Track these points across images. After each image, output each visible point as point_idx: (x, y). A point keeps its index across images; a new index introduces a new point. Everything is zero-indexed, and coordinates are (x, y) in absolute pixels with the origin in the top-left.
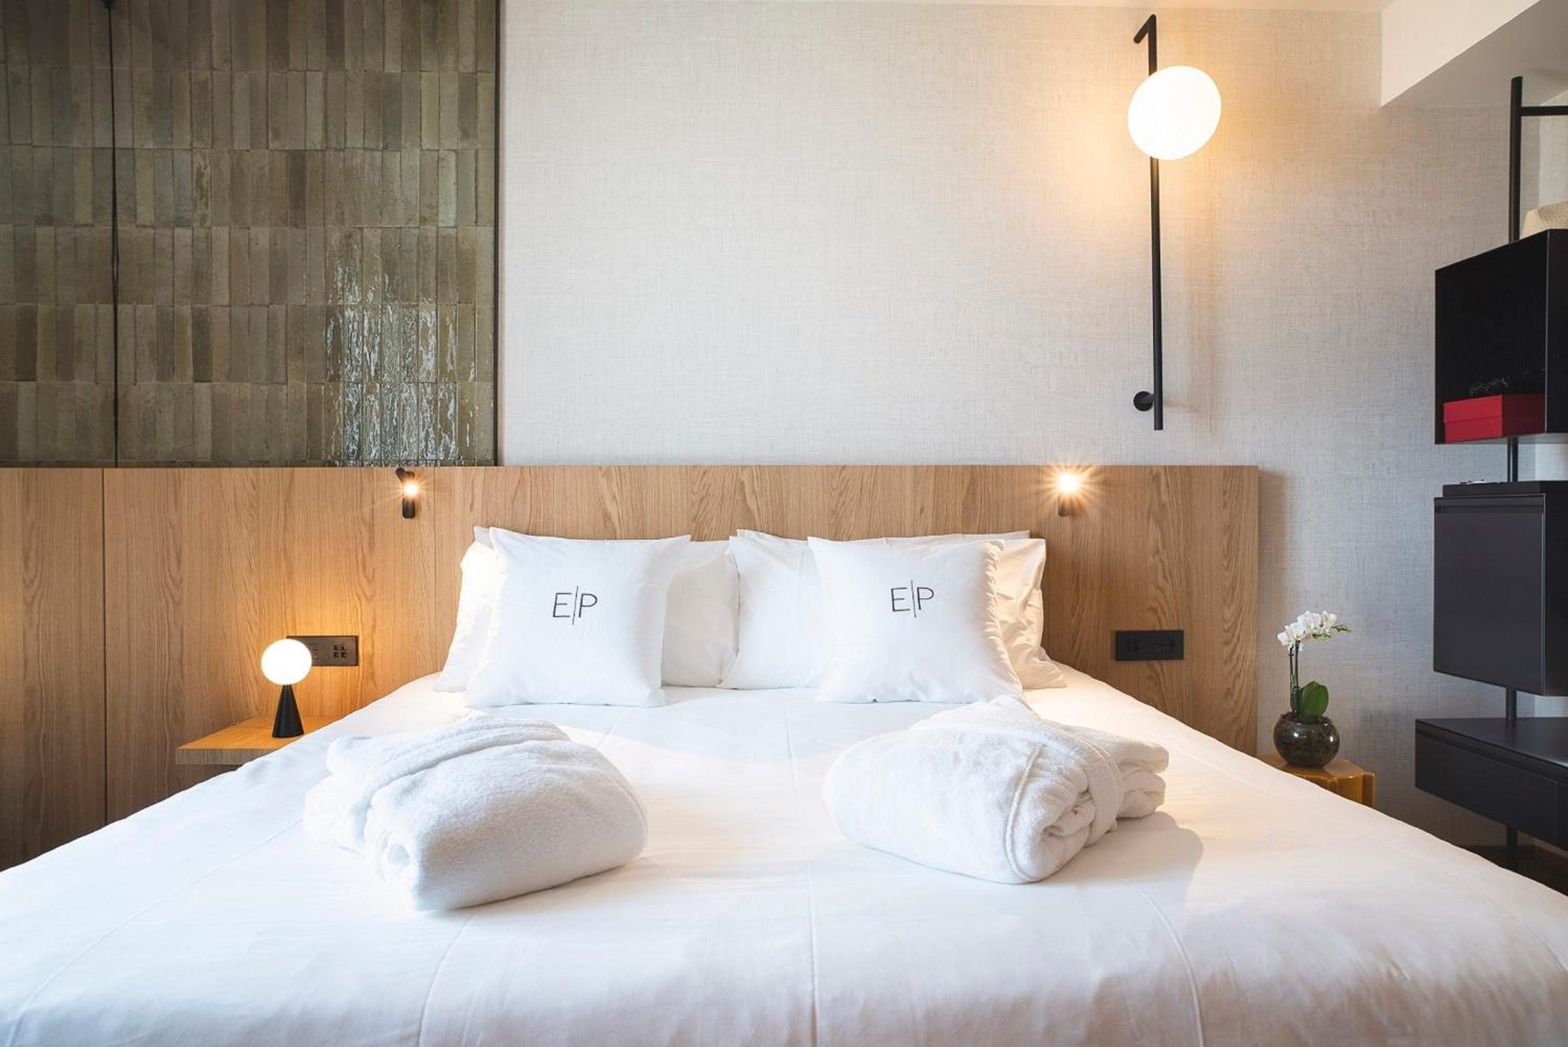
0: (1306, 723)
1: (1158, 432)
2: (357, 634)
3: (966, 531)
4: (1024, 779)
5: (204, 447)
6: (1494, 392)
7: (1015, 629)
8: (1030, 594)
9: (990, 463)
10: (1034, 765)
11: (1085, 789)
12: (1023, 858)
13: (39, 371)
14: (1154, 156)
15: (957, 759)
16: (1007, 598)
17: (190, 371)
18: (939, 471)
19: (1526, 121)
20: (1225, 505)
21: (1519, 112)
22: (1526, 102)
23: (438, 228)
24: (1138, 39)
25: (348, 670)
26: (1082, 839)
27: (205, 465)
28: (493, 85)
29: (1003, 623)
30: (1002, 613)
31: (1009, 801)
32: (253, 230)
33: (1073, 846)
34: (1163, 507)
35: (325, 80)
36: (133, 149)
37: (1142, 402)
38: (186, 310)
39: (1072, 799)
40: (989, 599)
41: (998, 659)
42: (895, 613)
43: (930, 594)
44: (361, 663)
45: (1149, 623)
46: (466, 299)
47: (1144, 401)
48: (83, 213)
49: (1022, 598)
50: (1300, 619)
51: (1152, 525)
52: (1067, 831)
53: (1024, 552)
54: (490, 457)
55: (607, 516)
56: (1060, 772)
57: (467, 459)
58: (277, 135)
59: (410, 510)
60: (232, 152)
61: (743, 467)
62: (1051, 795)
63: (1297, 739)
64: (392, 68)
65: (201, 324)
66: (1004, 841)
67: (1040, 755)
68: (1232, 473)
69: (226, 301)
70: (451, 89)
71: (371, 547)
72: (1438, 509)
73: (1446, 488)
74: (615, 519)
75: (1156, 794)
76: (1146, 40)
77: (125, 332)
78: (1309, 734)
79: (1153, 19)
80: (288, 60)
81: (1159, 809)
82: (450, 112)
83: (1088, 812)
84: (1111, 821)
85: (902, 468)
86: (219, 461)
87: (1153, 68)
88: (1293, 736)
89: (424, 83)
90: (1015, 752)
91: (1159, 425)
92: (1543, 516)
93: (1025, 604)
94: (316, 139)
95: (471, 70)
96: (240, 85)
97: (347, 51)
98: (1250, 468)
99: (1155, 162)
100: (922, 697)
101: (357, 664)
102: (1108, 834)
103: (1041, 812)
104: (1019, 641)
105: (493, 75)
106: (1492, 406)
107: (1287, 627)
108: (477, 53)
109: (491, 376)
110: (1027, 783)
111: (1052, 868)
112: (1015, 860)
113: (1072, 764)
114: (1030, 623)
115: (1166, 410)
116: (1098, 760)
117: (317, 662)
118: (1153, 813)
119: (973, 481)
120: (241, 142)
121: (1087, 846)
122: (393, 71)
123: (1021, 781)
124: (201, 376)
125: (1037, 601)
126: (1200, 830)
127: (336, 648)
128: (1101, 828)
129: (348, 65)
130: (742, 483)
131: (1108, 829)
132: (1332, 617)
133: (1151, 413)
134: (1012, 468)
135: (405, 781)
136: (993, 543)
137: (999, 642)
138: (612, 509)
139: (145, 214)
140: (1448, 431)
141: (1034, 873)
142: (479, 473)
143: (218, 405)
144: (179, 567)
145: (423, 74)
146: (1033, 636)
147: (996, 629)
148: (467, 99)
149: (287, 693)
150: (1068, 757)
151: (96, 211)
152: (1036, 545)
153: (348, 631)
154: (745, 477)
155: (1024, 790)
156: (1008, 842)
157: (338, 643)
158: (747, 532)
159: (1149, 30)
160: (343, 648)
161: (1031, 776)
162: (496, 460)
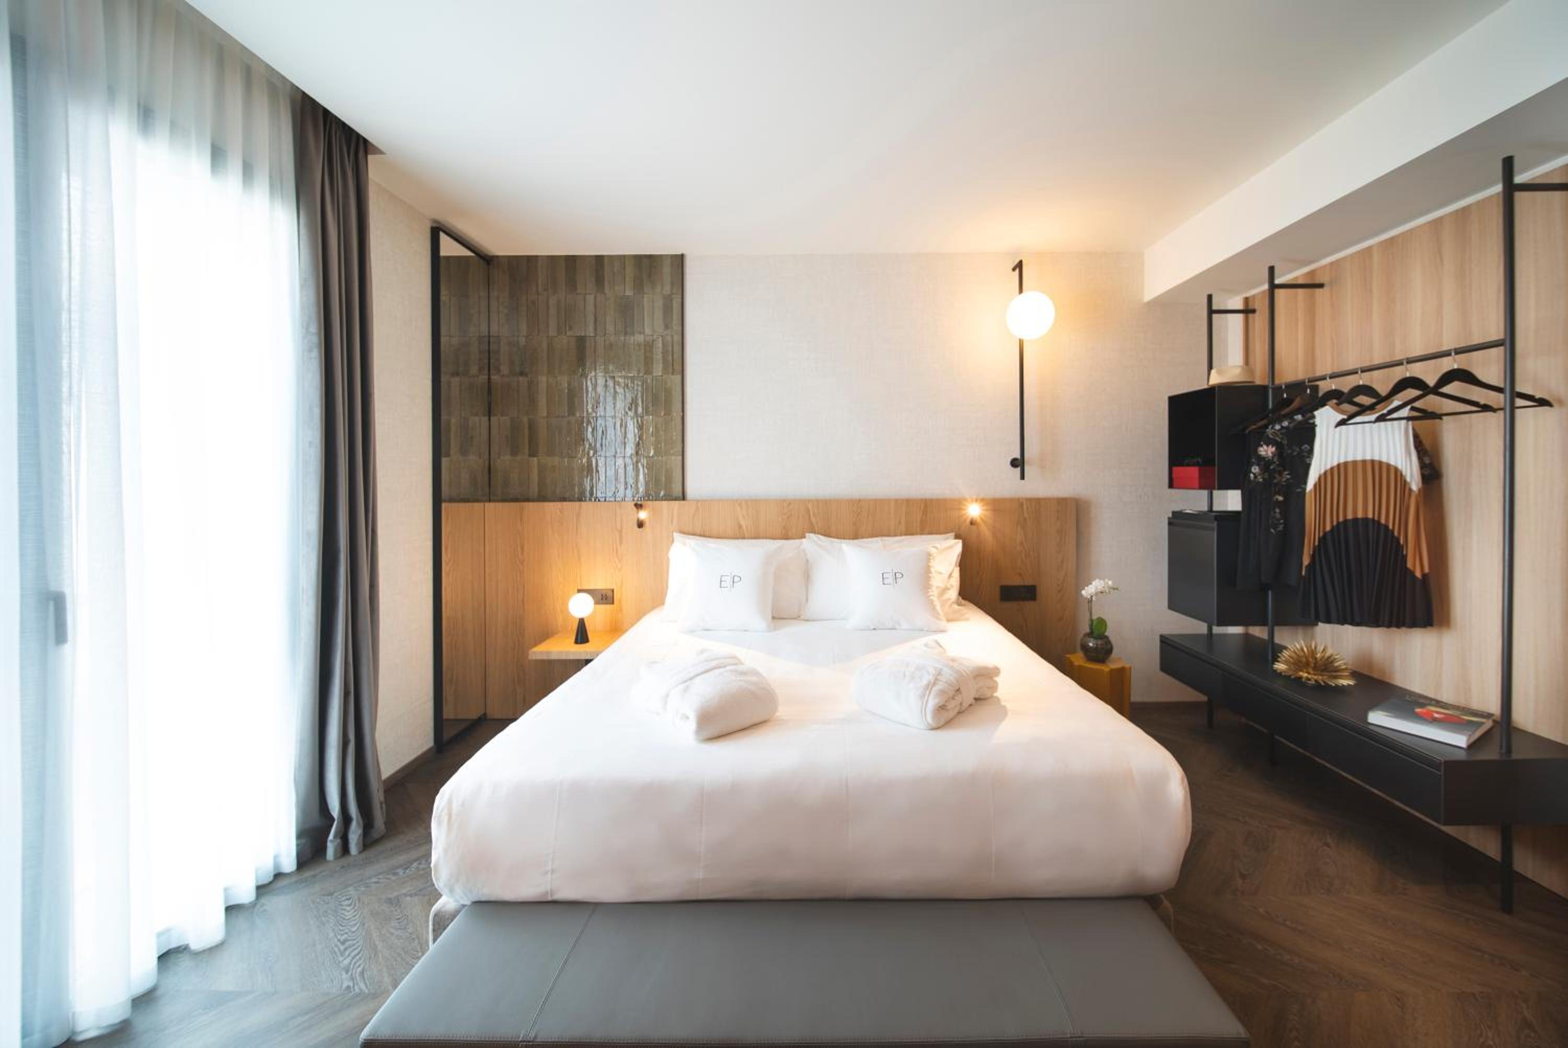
0: (1096, 638)
1: (1023, 481)
2: (612, 588)
3: (922, 534)
4: (931, 686)
5: (534, 489)
6: (1194, 465)
7: (945, 590)
8: (953, 570)
9: (934, 497)
10: (936, 679)
11: (957, 688)
12: (929, 719)
13: (452, 452)
14: (1022, 338)
15: (905, 675)
16: (941, 573)
17: (527, 451)
18: (908, 501)
19: (1215, 316)
20: (1058, 518)
21: (1211, 312)
22: (1215, 307)
23: (653, 376)
24: (1014, 269)
25: (608, 606)
26: (957, 710)
27: (533, 501)
28: (680, 300)
29: (938, 587)
30: (937, 582)
31: (924, 695)
32: (559, 378)
33: (952, 714)
34: (1025, 519)
35: (595, 297)
36: (498, 336)
37: (1015, 463)
38: (525, 420)
39: (951, 693)
40: (930, 577)
41: (934, 608)
42: (885, 585)
43: (901, 576)
44: (615, 602)
45: (1017, 582)
46: (668, 413)
47: (1016, 462)
48: (474, 370)
49: (949, 573)
50: (1094, 583)
51: (1019, 529)
52: (949, 707)
53: (950, 547)
54: (681, 495)
55: (740, 527)
56: (946, 682)
57: (669, 497)
58: (571, 328)
59: (640, 525)
60: (548, 337)
61: (809, 501)
62: (942, 692)
63: (1091, 648)
64: (629, 293)
65: (532, 427)
66: (922, 712)
67: (939, 674)
68: (1062, 502)
69: (545, 415)
70: (659, 303)
71: (621, 543)
72: (1170, 524)
73: (1174, 513)
74: (744, 528)
75: (994, 687)
76: (1017, 271)
77: (494, 431)
78: (1097, 644)
79: (1021, 262)
80: (576, 289)
81: (995, 695)
82: (659, 314)
83: (959, 699)
84: (972, 701)
85: (889, 500)
86: (542, 498)
87: (1021, 290)
88: (1089, 646)
89: (645, 300)
90: (928, 673)
91: (1023, 477)
92: (1215, 533)
93: (950, 576)
94: (590, 331)
95: (669, 292)
96: (552, 302)
97: (606, 284)
98: (1071, 499)
99: (1021, 342)
100: (897, 627)
101: (613, 603)
102: (971, 707)
103: (937, 701)
104: (946, 596)
105: (680, 296)
106: (1193, 472)
107: (1086, 588)
108: (672, 284)
109: (681, 453)
110: (932, 687)
111: (942, 723)
112: (926, 720)
113: (952, 678)
114: (952, 586)
115: (1026, 468)
116: (964, 676)
117: (597, 603)
118: (992, 696)
119: (926, 506)
120: (553, 332)
121: (959, 713)
122: (630, 294)
123: (929, 686)
124: (533, 454)
125: (956, 574)
126: (1009, 706)
127: (602, 595)
128: (965, 705)
129: (607, 290)
130: (808, 510)
131: (970, 703)
132: (1110, 583)
133: (1018, 469)
134: (945, 500)
135: (682, 686)
136: (934, 547)
137: (935, 599)
138: (743, 523)
139: (505, 369)
140: (1175, 483)
141: (934, 725)
142: (676, 504)
143: (542, 469)
144: (522, 553)
145: (645, 296)
146: (953, 593)
147: (934, 592)
148: (667, 310)
149: (582, 623)
150: (951, 675)
151: (480, 370)
152: (958, 542)
153: (609, 586)
154: (810, 506)
155: (931, 690)
156: (923, 712)
157: (604, 593)
158: (811, 535)
159: (1019, 266)
160: (606, 596)
161: (934, 684)
162: (684, 498)
